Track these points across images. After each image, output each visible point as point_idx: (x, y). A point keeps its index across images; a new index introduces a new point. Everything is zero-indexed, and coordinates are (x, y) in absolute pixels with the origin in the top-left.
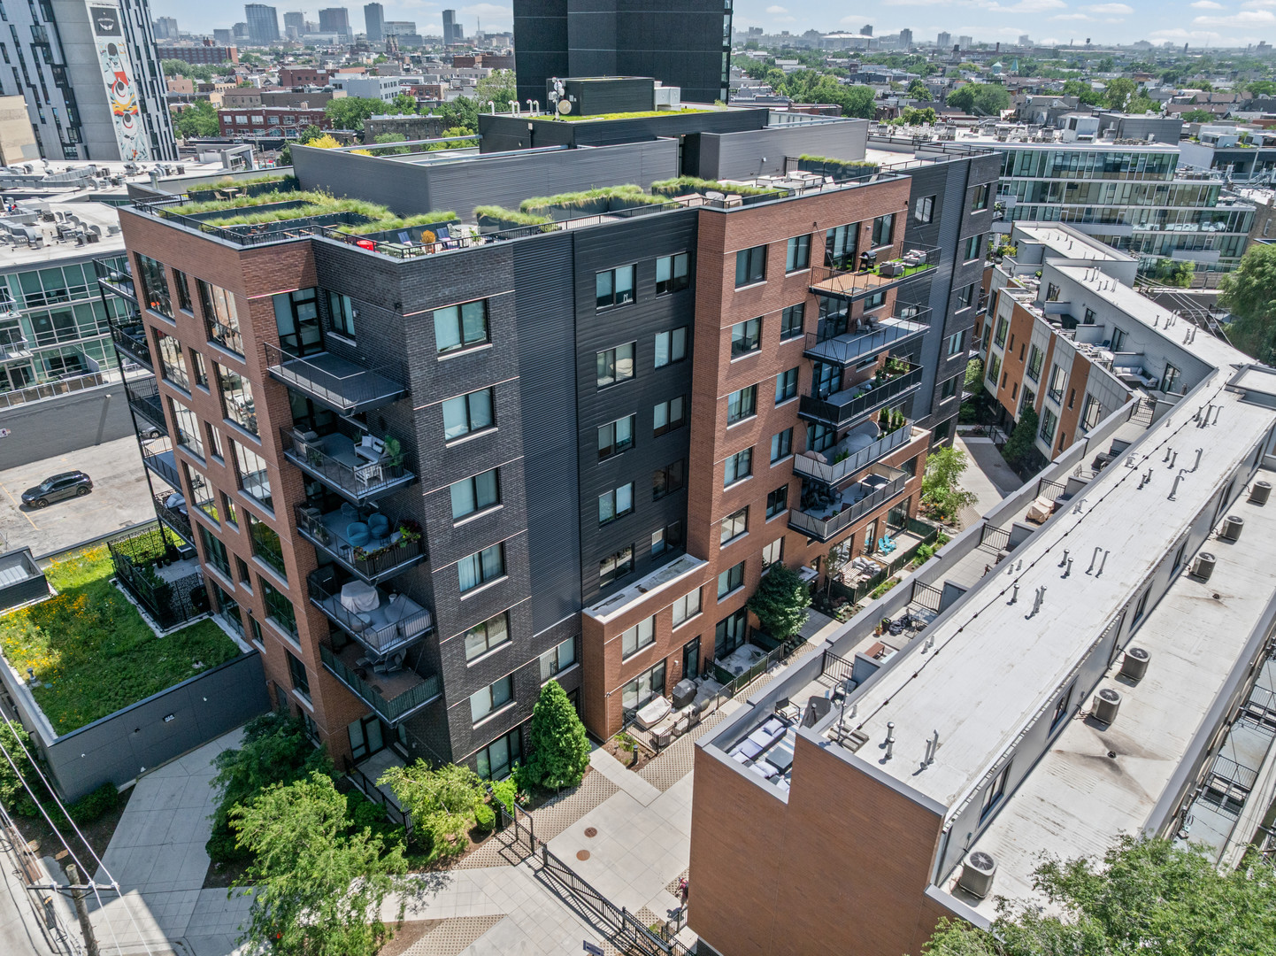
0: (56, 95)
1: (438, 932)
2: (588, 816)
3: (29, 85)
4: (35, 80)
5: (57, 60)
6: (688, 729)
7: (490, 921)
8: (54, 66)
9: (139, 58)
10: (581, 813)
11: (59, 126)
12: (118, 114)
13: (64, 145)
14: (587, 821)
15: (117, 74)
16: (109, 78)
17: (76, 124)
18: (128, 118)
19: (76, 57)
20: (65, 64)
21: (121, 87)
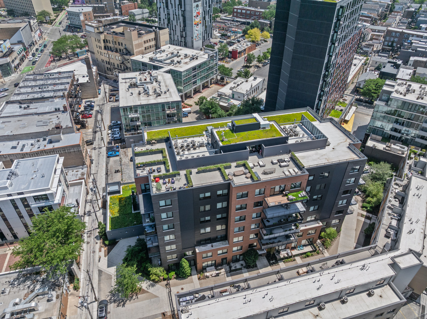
0: (181, 18)
1: (148, 294)
2: (184, 285)
3: (176, 15)
4: (177, 14)
5: (183, 9)
6: (215, 276)
7: (156, 297)
8: (182, 11)
9: (206, 4)
10: (183, 284)
11: (180, 26)
12: (195, 24)
13: (181, 31)
14: (183, 286)
15: (197, 13)
16: (195, 14)
17: (185, 26)
18: (198, 25)
19: (188, 8)
20: (185, 10)
21: (198, 16)
